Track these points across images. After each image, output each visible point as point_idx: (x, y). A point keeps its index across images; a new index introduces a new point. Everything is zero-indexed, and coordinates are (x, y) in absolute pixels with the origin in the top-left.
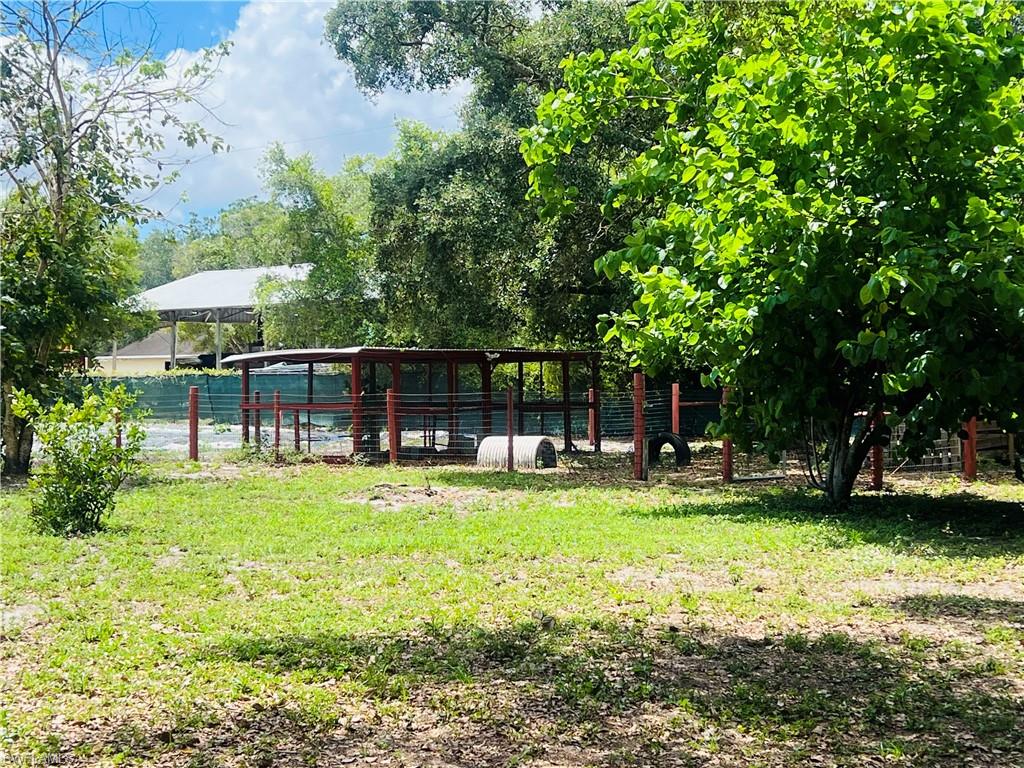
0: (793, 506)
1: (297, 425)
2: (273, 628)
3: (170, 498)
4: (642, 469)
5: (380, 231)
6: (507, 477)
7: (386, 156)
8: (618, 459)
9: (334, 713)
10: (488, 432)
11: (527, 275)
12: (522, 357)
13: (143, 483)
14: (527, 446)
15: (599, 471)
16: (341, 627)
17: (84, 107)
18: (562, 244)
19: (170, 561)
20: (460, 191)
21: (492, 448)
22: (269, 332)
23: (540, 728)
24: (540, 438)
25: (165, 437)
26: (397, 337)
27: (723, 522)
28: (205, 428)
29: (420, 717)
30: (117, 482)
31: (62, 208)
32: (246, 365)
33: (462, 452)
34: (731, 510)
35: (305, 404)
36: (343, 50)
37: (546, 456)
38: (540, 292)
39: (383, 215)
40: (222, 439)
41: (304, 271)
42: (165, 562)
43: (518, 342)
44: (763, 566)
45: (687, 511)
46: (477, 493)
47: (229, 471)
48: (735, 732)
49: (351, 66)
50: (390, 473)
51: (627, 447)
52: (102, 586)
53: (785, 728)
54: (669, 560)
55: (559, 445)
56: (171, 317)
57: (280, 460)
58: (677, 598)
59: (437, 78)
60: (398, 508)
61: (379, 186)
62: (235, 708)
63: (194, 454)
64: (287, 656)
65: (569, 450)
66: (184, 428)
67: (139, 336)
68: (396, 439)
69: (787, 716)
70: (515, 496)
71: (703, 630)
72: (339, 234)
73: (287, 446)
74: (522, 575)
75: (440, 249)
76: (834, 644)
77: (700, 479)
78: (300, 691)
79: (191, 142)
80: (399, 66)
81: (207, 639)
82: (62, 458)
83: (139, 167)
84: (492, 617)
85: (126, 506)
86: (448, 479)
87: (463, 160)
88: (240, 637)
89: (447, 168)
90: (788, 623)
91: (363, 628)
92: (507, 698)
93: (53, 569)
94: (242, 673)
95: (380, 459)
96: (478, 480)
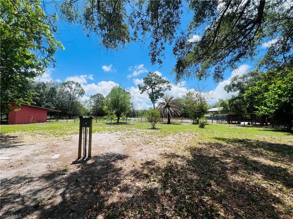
0: (283, 131)
1: (222, 120)
2: (218, 137)
3: (210, 126)
4: (261, 126)
5: (230, 105)
6: (244, 126)
7: (230, 98)
8: (258, 124)
9: (223, 144)
10: (242, 122)
11: (246, 108)
12: (246, 115)
13: (208, 125)
14: (246, 123)
15: (256, 126)
16: (224, 137)
17: (203, 97)
18: (250, 104)
19: (210, 131)
20: (238, 100)
21: (242, 123)
22: (219, 113)
23: (244, 148)
24: (248, 122)
25: (210, 121)
26: (231, 113)
27: (271, 132)
28: (213, 120)
29: (231, 145)
30: (205, 124)
31: (201, 104)
32: (217, 116)
33: (239, 123)
34: (272, 130)
35: (222, 118)
36: (225, 90)
37: (249, 124)
38: (247, 109)
39: (229, 103)
40: (215, 121)
41: (222, 108)
42: (209, 131)
43: (245, 114)
44: (276, 136)
45: (265, 130)
46: (240, 127)
47: (215, 124)
48: (268, 152)
49: (226, 91)
50: (231, 125)
51: (259, 124)
52: (204, 132)
53: (275, 152)
54: (263, 135)
55: (250, 123)
56: (211, 112)
57: (220, 123)
58: (263, 138)
59: (235, 91)
60: (231, 128)
61: (229, 100)
62: (214, 142)
63: (212, 122)
64: (219, 139)
65: (252, 124)
66: (211, 120)
67: (208, 113)
68: (232, 122)
69: (275, 151)
70: (245, 128)
71: (266, 142)
72: (226, 104)
73: (221, 122)
74: (244, 135)
75: (235, 106)
76: (284, 145)
77: (269, 127)
78: (220, 142)
79: (212, 98)
80: (231, 91)
81: (212, 137)
82: (201, 122)
83: (207, 101)
84: (240, 138)
85: (206, 126)
86: (237, 126)
87: (238, 98)
88: (214, 137)
89: (236, 98)
90: (278, 142)
91: (226, 138)
92: (241, 145)
93: (200, 131)
94: (214, 140)
95: (230, 124)
96: (241, 126)
